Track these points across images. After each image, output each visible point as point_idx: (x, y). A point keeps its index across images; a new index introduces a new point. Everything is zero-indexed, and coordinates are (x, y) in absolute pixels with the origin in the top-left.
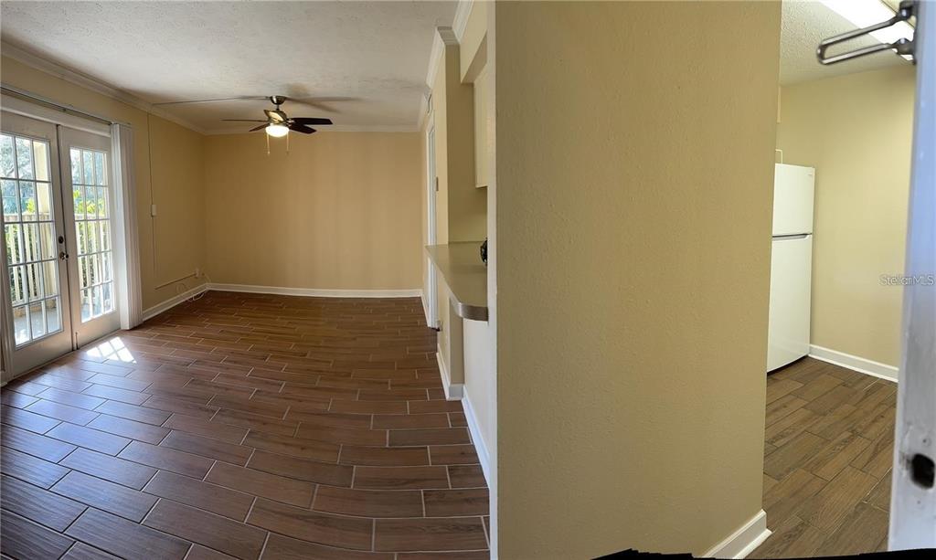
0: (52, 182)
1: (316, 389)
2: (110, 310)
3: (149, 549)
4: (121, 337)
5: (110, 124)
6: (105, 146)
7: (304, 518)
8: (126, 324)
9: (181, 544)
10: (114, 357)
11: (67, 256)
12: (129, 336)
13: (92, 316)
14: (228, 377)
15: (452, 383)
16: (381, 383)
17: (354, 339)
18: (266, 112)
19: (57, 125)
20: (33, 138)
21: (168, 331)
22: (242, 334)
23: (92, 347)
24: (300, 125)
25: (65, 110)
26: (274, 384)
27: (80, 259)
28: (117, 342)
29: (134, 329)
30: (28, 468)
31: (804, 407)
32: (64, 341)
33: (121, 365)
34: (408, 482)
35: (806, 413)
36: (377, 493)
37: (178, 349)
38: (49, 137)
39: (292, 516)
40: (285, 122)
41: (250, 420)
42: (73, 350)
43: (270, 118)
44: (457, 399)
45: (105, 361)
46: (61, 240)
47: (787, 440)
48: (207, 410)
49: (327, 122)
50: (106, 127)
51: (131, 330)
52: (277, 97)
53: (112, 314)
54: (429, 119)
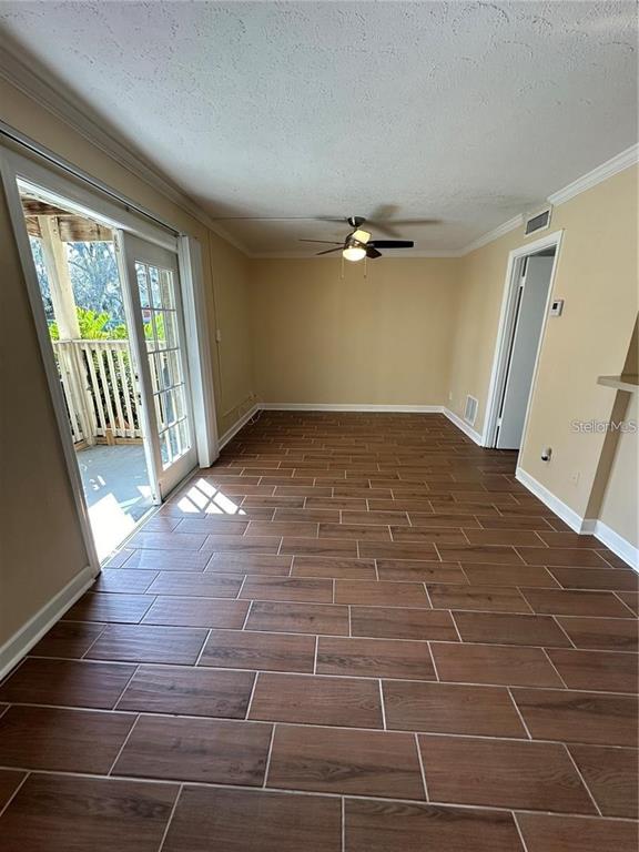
2: (188, 449)
4: (205, 478)
5: (176, 235)
6: (173, 263)
8: (205, 462)
10: (214, 509)
12: (212, 475)
13: (171, 461)
14: (352, 514)
15: (586, 517)
27: (155, 398)
28: (202, 483)
29: (215, 464)
37: (277, 485)
41: (415, 570)
50: (173, 239)
51: (211, 466)
52: (356, 218)
53: (188, 453)
54: (529, 240)
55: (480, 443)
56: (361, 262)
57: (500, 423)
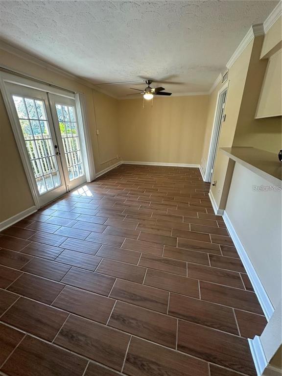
0: (48, 120)
1: (162, 204)
2: (82, 175)
3: (98, 283)
4: (87, 185)
5: (74, 93)
6: (73, 103)
7: (160, 260)
8: (89, 180)
9: (112, 279)
10: (84, 195)
11: (60, 154)
12: (90, 185)
13: (74, 178)
14: (130, 201)
15: (220, 208)
16: (185, 203)
17: (174, 184)
19: (47, 93)
20: (35, 98)
21: (106, 182)
22: (135, 182)
23: (75, 190)
25: (50, 85)
26: (147, 203)
27: (66, 155)
28: (85, 187)
29: (92, 181)
30: (45, 251)
32: (63, 189)
33: (87, 198)
34: (201, 248)
36: (187, 251)
37: (110, 190)
38: (44, 99)
39: (155, 260)
41: (139, 219)
42: (67, 192)
44: (221, 215)
45: (80, 196)
46: (56, 147)
48: (122, 216)
50: (73, 95)
51: (91, 182)
52: (148, 81)
53: (83, 176)
54: (222, 86)
55: (204, 180)
56: (151, 101)
57: (212, 172)
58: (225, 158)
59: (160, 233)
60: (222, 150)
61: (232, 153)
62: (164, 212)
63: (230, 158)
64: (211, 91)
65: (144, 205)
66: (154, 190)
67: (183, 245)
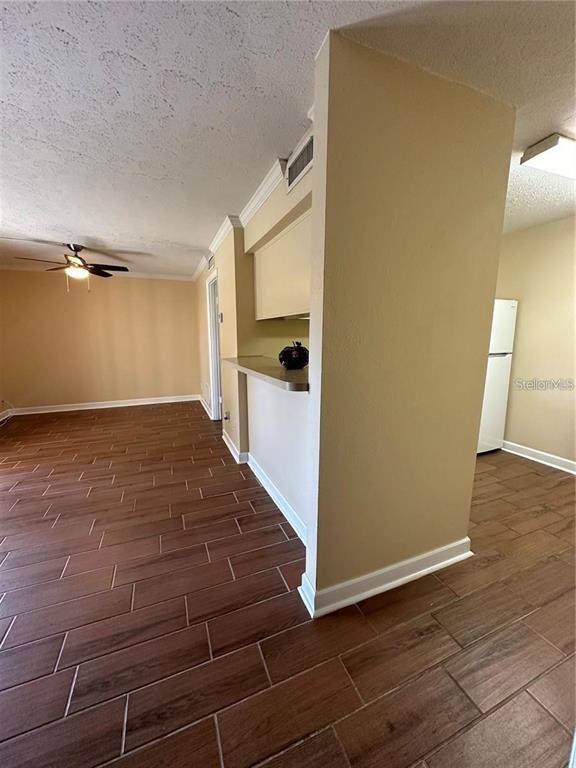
1: (140, 473)
7: (158, 560)
15: (241, 452)
16: (184, 460)
17: (158, 433)
18: (66, 256)
22: (63, 448)
24: (98, 270)
26: (105, 479)
31: (498, 483)
34: (223, 516)
35: (500, 487)
39: (148, 564)
40: (85, 266)
41: (92, 513)
43: (69, 262)
44: (245, 462)
47: (482, 501)
48: (46, 521)
49: (125, 269)
52: (75, 245)
54: (210, 273)
55: (212, 418)
57: (221, 401)
58: (232, 372)
59: (147, 519)
60: (228, 363)
61: (240, 364)
62: (149, 484)
63: (239, 372)
64: (196, 275)
65: (100, 484)
66: (116, 452)
67: (195, 523)
